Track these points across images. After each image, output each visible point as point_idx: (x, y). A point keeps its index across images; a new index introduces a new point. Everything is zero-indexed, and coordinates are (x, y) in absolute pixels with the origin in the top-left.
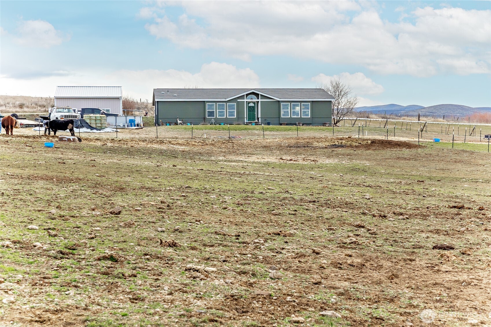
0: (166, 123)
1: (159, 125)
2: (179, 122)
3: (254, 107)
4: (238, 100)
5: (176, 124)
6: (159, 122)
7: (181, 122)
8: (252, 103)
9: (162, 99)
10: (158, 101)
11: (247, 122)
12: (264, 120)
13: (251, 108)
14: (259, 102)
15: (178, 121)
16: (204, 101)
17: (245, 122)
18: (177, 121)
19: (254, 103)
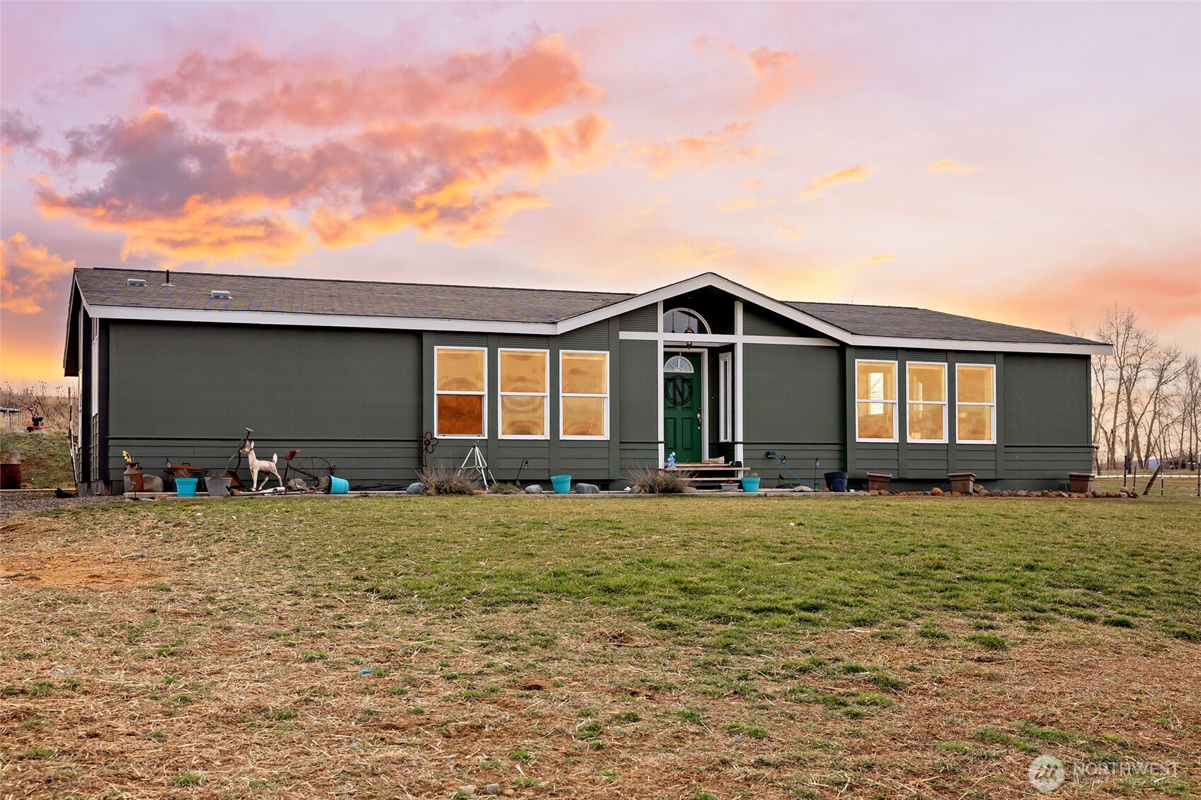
0: (171, 472)
1: (114, 488)
2: (256, 464)
3: (691, 382)
4: (624, 335)
5: (241, 480)
6: (112, 463)
7: (270, 465)
8: (679, 359)
9: (137, 306)
10: (106, 324)
11: (673, 466)
12: (762, 454)
13: (679, 382)
14: (730, 348)
15: (252, 457)
16: (418, 334)
17: (661, 465)
18: (242, 458)
19: (695, 358)
